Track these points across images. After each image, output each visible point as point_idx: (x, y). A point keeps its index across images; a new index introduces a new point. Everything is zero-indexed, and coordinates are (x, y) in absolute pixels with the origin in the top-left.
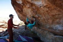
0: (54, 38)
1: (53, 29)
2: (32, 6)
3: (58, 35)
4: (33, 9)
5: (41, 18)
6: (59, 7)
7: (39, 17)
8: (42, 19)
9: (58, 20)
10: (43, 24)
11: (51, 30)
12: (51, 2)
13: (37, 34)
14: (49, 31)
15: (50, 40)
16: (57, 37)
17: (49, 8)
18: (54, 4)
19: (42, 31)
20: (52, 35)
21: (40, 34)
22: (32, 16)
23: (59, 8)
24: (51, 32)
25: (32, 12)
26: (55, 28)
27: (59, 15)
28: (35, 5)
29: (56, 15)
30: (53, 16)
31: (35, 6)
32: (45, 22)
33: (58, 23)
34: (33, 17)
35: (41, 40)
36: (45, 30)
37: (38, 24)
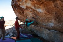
0: (48, 33)
7: (38, 18)
8: (40, 19)
10: (40, 23)
11: (46, 27)
14: (45, 28)
15: (46, 35)
20: (47, 31)
24: (46, 29)
25: (33, 14)
32: (43, 21)
34: (33, 18)
35: (39, 36)
36: (41, 27)
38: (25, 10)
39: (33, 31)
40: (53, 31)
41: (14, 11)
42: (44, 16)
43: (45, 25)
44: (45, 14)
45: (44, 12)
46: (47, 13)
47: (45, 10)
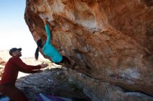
1: (121, 78)
2: (75, 28)
3: (131, 91)
4: (77, 34)
5: (94, 54)
6: (130, 36)
7: (90, 51)
8: (95, 56)
9: (129, 60)
10: (97, 67)
11: (115, 80)
12: (116, 27)
13: (84, 90)
14: (111, 83)
16: (129, 96)
17: (111, 35)
18: (121, 30)
19: (95, 84)
20: (119, 91)
21: (90, 91)
22: (73, 48)
23: (130, 38)
24: (116, 85)
25: (75, 40)
26: (123, 75)
27: (130, 49)
28: (82, 27)
29: (125, 49)
30: (120, 51)
31: (83, 30)
33: (131, 65)
34: (77, 51)
36: (101, 80)
37: (88, 67)
38: (53, 27)
39: (81, 90)
40: (138, 94)
41: (32, 32)
42: (106, 44)
43: (112, 76)
44: (108, 38)
45: (103, 30)
46: (115, 31)
47: (107, 22)
